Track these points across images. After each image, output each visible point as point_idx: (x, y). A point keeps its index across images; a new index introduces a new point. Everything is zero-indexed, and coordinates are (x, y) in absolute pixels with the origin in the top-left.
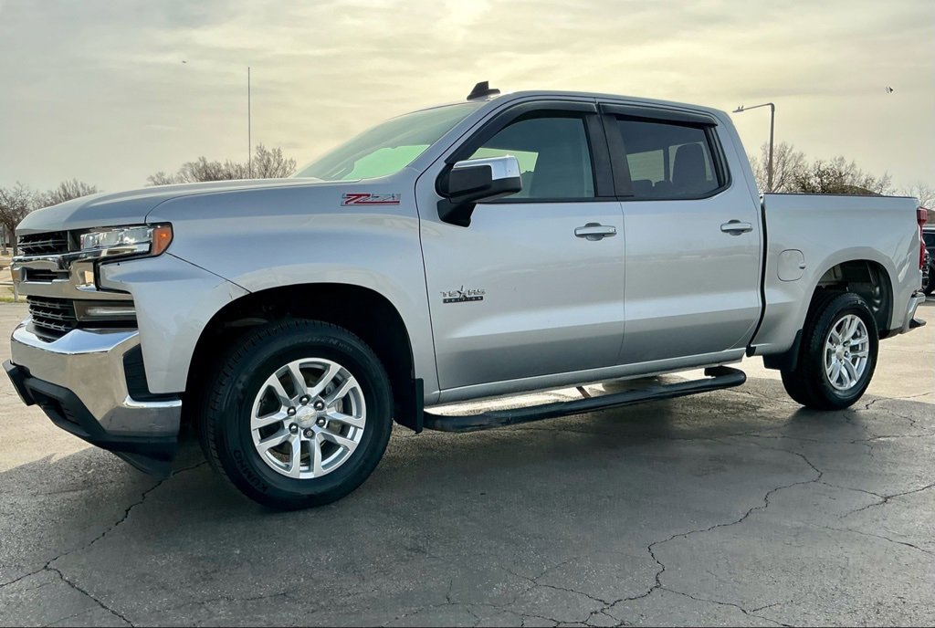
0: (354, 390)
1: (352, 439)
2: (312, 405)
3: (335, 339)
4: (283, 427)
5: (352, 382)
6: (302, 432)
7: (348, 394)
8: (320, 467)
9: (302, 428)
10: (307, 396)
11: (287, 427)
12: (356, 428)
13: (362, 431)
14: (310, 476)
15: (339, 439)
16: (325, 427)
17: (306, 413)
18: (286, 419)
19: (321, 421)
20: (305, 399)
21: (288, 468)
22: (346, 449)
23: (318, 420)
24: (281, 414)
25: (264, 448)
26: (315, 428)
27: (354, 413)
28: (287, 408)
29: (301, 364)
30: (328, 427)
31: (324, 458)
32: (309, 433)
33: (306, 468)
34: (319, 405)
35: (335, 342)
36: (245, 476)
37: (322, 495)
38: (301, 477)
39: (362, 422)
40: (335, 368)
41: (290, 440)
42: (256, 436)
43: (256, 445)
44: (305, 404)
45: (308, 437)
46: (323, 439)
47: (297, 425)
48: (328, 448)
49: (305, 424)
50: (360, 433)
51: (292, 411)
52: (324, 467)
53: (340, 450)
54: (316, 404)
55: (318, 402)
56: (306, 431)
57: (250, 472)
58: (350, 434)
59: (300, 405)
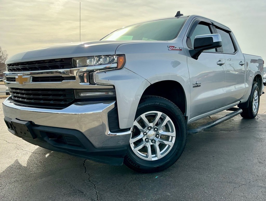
0: (169, 121)
1: (171, 141)
2: (153, 130)
3: (158, 102)
4: (143, 140)
5: (168, 119)
6: (150, 141)
7: (167, 123)
8: (160, 154)
9: (150, 140)
10: (151, 127)
11: (144, 140)
12: (172, 137)
13: (175, 138)
14: (156, 159)
15: (166, 142)
16: (159, 138)
17: (152, 133)
18: (143, 137)
19: (158, 136)
20: (150, 128)
21: (147, 157)
22: (169, 146)
23: (156, 135)
24: (141, 136)
25: (136, 150)
26: (155, 138)
27: (171, 130)
28: (143, 133)
29: (145, 115)
30: (160, 137)
31: (161, 151)
32: (154, 141)
33: (154, 155)
34: (156, 129)
35: (158, 104)
36: (130, 162)
37: (161, 166)
38: (152, 160)
39: (174, 134)
40: (160, 114)
41: (146, 145)
42: (132, 146)
43: (133, 149)
44: (150, 130)
45: (153, 143)
46: (159, 143)
47: (148, 139)
48: (162, 146)
49: (151, 138)
50: (174, 139)
51: (145, 133)
52: (162, 154)
53: (167, 146)
54: (154, 130)
55: (155, 128)
56: (152, 140)
57: (132, 161)
58: (170, 140)
59: (148, 131)
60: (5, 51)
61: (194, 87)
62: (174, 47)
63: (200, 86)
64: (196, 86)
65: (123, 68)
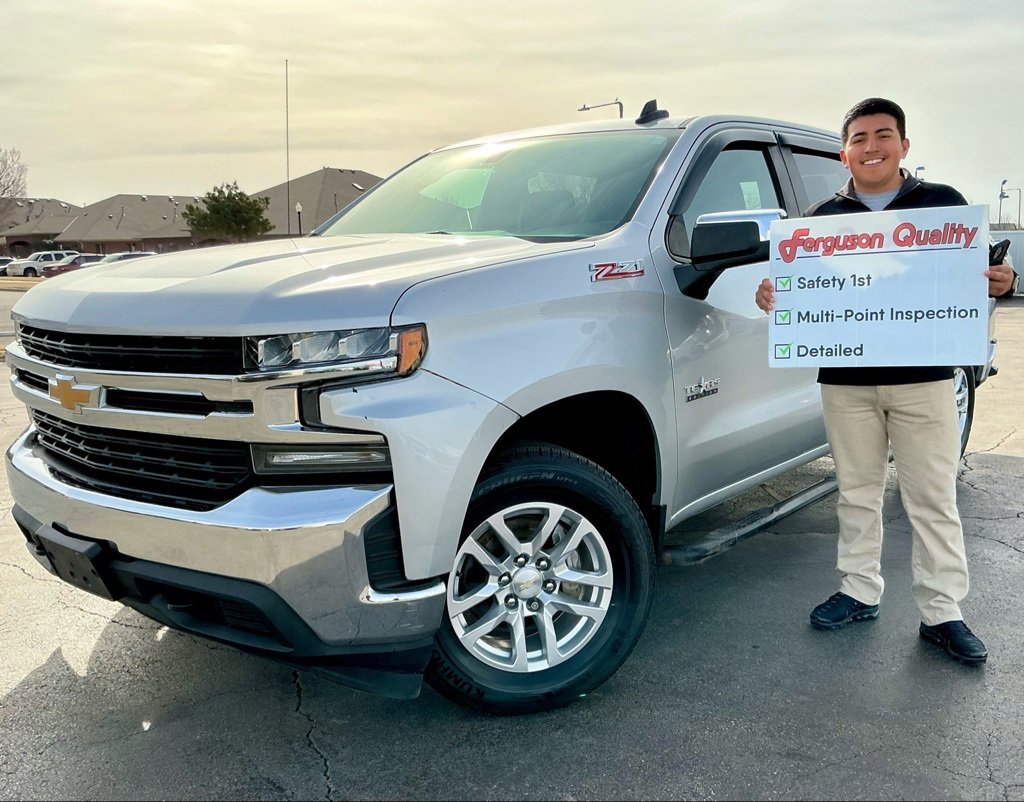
0: (589, 536)
1: (597, 604)
2: (534, 565)
3: (549, 472)
4: (497, 603)
5: (585, 527)
6: (525, 604)
7: (582, 541)
8: (557, 650)
9: (523, 599)
10: (526, 557)
11: (501, 601)
12: (601, 590)
13: (611, 591)
14: (543, 666)
15: (577, 608)
16: (556, 592)
17: (528, 576)
18: (498, 591)
19: (550, 585)
20: (521, 560)
21: (510, 660)
22: (590, 622)
23: (545, 583)
24: (490, 588)
25: (475, 641)
26: (541, 595)
27: (596, 566)
28: (497, 578)
29: (505, 516)
30: (561, 589)
31: (559, 636)
32: (535, 605)
33: (538, 653)
34: (543, 563)
35: (551, 476)
36: (451, 681)
37: (562, 691)
38: (530, 670)
39: (606, 579)
40: (556, 511)
41: (508, 620)
42: (458, 624)
43: (460, 636)
44: (522, 565)
45: (532, 610)
46: (555, 611)
47: (516, 597)
48: (564, 621)
49: (527, 593)
50: (607, 595)
51: (505, 578)
52: (563, 648)
53: (583, 621)
54: (538, 563)
55: (541, 559)
56: (530, 601)
57: (456, 676)
58: (594, 598)
59: (517, 568)
60: (13, 152)
61: (690, 399)
62: (613, 265)
63: (714, 391)
64: (699, 396)
65: (419, 371)
